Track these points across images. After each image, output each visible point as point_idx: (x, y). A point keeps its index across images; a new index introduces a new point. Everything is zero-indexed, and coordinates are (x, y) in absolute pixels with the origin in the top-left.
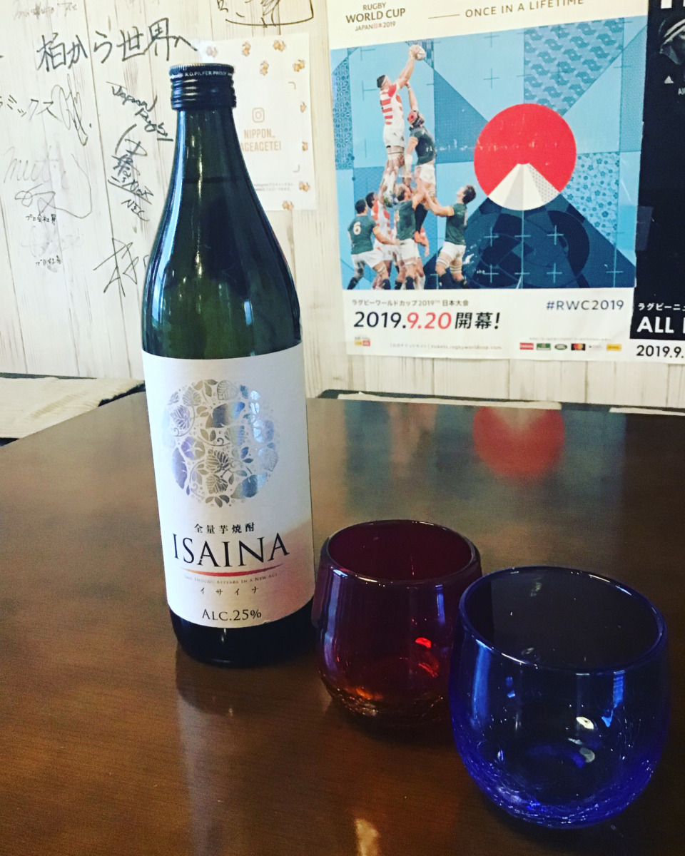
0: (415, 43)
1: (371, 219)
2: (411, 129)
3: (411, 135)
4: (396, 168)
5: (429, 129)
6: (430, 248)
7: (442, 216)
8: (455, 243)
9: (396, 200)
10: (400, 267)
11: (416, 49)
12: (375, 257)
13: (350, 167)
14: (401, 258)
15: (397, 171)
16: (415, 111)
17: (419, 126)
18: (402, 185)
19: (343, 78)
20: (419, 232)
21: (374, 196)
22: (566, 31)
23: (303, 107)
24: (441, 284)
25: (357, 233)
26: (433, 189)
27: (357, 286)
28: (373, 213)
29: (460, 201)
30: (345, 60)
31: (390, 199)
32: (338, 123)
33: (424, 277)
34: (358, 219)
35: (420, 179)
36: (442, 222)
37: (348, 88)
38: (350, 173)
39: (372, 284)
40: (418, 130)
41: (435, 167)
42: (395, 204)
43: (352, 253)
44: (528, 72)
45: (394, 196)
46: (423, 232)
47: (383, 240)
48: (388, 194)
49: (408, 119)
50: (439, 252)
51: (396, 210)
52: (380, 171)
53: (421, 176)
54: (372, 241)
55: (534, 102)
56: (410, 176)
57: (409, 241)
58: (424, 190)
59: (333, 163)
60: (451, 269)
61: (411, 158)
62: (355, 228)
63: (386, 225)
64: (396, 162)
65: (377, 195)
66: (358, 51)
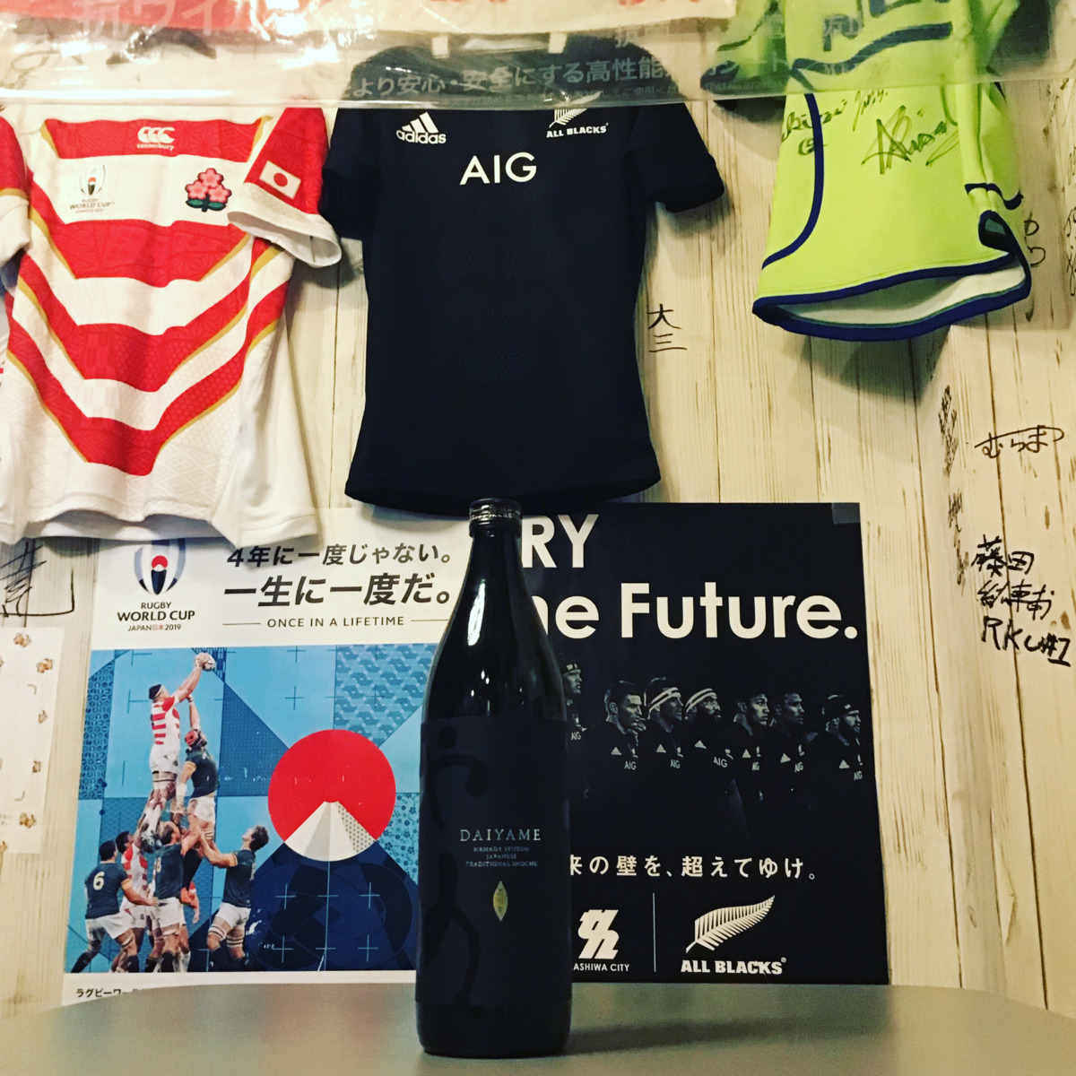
0: (204, 651)
1: (120, 868)
2: (188, 751)
3: (187, 759)
4: (163, 800)
5: (212, 753)
6: (201, 911)
7: (220, 865)
8: (237, 905)
9: (159, 843)
10: (155, 938)
11: (205, 658)
12: (120, 924)
13: (99, 797)
14: (159, 924)
15: (163, 804)
16: (196, 730)
17: (199, 749)
18: (170, 823)
19: (105, 684)
20: (188, 889)
21: (129, 837)
22: (385, 652)
23: (42, 717)
24: (212, 963)
25: (97, 888)
26: (211, 830)
27: (87, 967)
28: (124, 860)
29: (246, 846)
30: (110, 664)
31: (151, 841)
32: (89, 739)
33: (189, 954)
34: (103, 867)
35: (195, 816)
36: (220, 876)
37: (110, 697)
38: (97, 805)
39: (112, 963)
40: (198, 753)
41: (216, 801)
42: (158, 848)
43: (88, 917)
44: (338, 693)
45: (156, 837)
46: (193, 888)
47: (136, 899)
48: (148, 835)
49: (186, 740)
50: (213, 917)
51: (157, 857)
52: (142, 802)
53: (196, 813)
54: (119, 899)
55: (347, 727)
56: (181, 812)
57: (173, 901)
58: (199, 829)
59: (76, 790)
60: (228, 941)
61: (183, 789)
62: (96, 880)
63: (141, 877)
64: (164, 794)
65: (132, 835)
66: (128, 655)
